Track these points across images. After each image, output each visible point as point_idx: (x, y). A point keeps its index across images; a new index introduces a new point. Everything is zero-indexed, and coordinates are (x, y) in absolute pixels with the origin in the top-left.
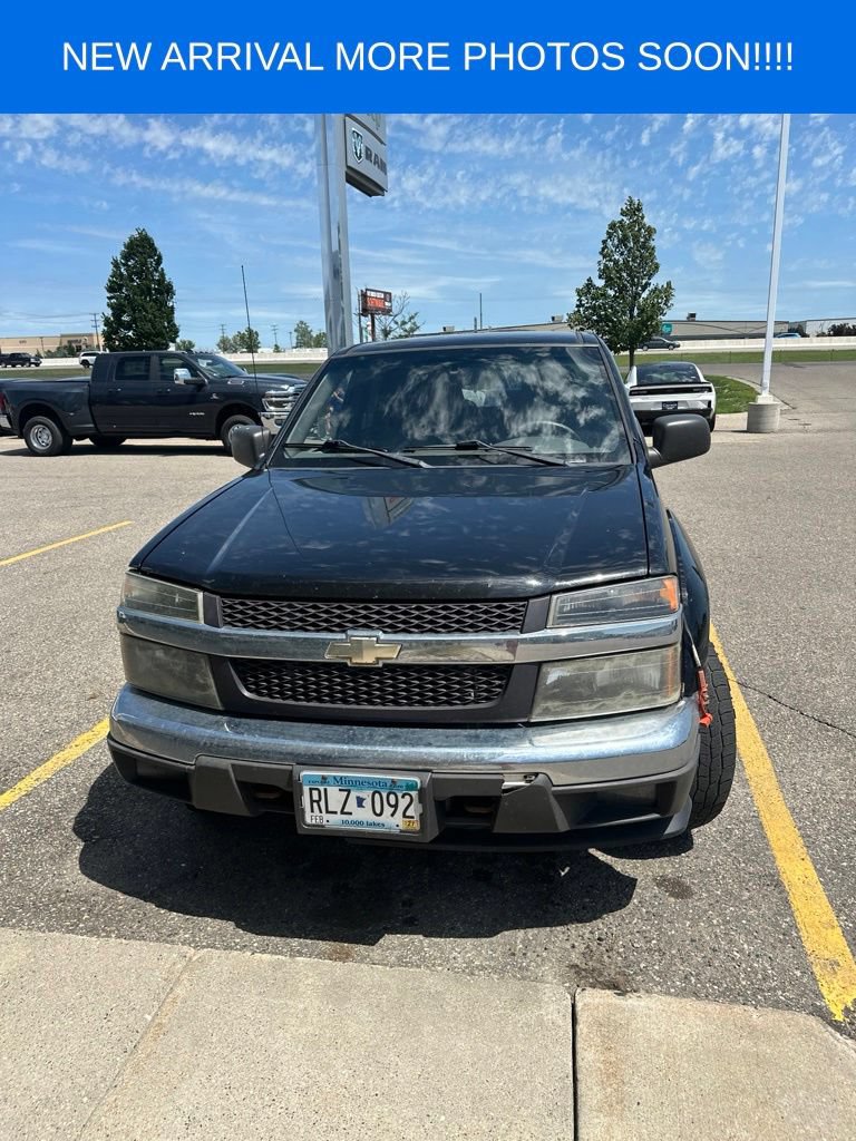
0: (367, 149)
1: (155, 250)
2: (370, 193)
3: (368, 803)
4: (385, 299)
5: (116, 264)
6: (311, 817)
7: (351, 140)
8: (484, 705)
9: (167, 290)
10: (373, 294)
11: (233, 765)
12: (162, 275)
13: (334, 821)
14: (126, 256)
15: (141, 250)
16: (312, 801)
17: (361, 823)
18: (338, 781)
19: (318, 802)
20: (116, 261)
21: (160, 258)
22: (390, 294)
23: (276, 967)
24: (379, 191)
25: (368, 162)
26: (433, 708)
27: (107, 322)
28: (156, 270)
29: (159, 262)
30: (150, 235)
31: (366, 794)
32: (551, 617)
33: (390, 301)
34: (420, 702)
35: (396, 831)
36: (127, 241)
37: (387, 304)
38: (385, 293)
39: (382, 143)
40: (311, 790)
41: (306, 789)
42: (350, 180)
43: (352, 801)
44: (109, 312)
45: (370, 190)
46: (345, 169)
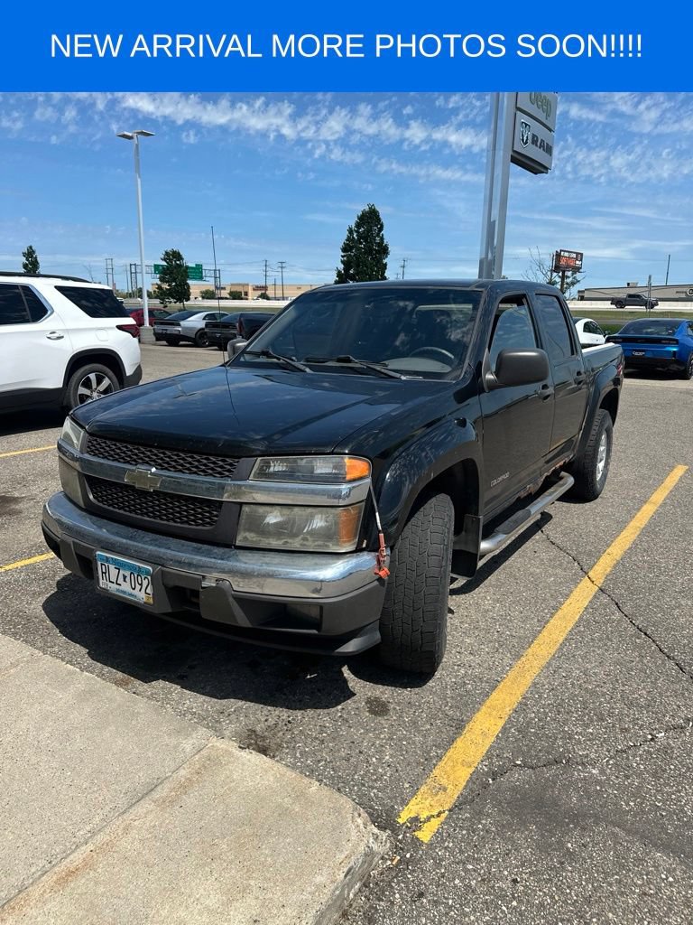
0: (534, 136)
1: (379, 220)
2: (535, 172)
3: (128, 579)
4: (577, 259)
5: (351, 231)
6: (103, 583)
7: (519, 129)
8: (208, 528)
9: (384, 251)
10: (566, 254)
11: (74, 542)
12: (382, 239)
13: (113, 588)
14: (358, 225)
15: (370, 220)
16: (103, 573)
17: (124, 592)
18: (115, 562)
19: (105, 573)
20: (350, 229)
21: (382, 226)
22: (582, 254)
23: (70, 673)
24: (543, 170)
25: (534, 146)
26: (179, 525)
27: (339, 274)
28: (378, 235)
29: (381, 229)
30: (377, 209)
31: (127, 573)
32: (253, 472)
33: (581, 260)
34: (172, 519)
35: (142, 602)
36: (360, 214)
37: (577, 262)
38: (577, 254)
39: (550, 130)
40: (102, 564)
41: (99, 563)
42: (514, 160)
43: (121, 577)
44: (341, 267)
45: (535, 169)
46: (511, 153)
